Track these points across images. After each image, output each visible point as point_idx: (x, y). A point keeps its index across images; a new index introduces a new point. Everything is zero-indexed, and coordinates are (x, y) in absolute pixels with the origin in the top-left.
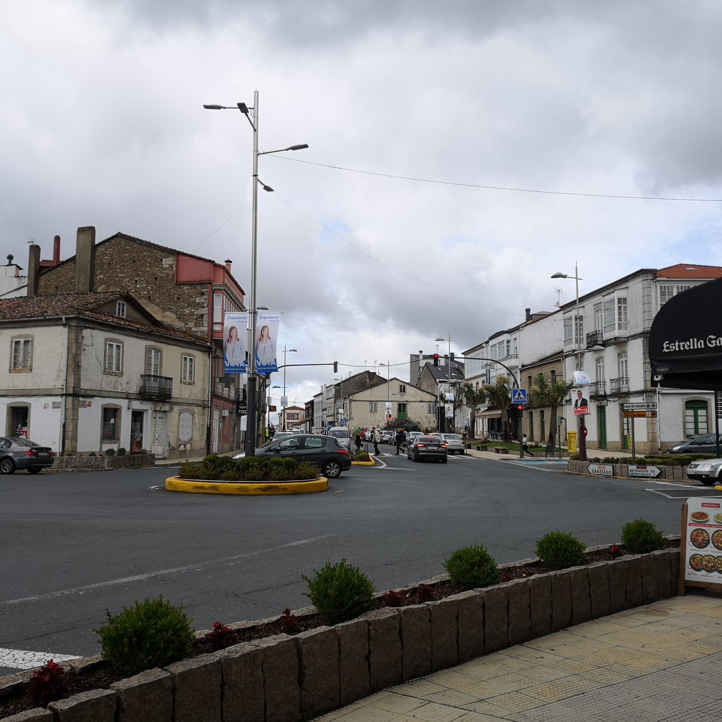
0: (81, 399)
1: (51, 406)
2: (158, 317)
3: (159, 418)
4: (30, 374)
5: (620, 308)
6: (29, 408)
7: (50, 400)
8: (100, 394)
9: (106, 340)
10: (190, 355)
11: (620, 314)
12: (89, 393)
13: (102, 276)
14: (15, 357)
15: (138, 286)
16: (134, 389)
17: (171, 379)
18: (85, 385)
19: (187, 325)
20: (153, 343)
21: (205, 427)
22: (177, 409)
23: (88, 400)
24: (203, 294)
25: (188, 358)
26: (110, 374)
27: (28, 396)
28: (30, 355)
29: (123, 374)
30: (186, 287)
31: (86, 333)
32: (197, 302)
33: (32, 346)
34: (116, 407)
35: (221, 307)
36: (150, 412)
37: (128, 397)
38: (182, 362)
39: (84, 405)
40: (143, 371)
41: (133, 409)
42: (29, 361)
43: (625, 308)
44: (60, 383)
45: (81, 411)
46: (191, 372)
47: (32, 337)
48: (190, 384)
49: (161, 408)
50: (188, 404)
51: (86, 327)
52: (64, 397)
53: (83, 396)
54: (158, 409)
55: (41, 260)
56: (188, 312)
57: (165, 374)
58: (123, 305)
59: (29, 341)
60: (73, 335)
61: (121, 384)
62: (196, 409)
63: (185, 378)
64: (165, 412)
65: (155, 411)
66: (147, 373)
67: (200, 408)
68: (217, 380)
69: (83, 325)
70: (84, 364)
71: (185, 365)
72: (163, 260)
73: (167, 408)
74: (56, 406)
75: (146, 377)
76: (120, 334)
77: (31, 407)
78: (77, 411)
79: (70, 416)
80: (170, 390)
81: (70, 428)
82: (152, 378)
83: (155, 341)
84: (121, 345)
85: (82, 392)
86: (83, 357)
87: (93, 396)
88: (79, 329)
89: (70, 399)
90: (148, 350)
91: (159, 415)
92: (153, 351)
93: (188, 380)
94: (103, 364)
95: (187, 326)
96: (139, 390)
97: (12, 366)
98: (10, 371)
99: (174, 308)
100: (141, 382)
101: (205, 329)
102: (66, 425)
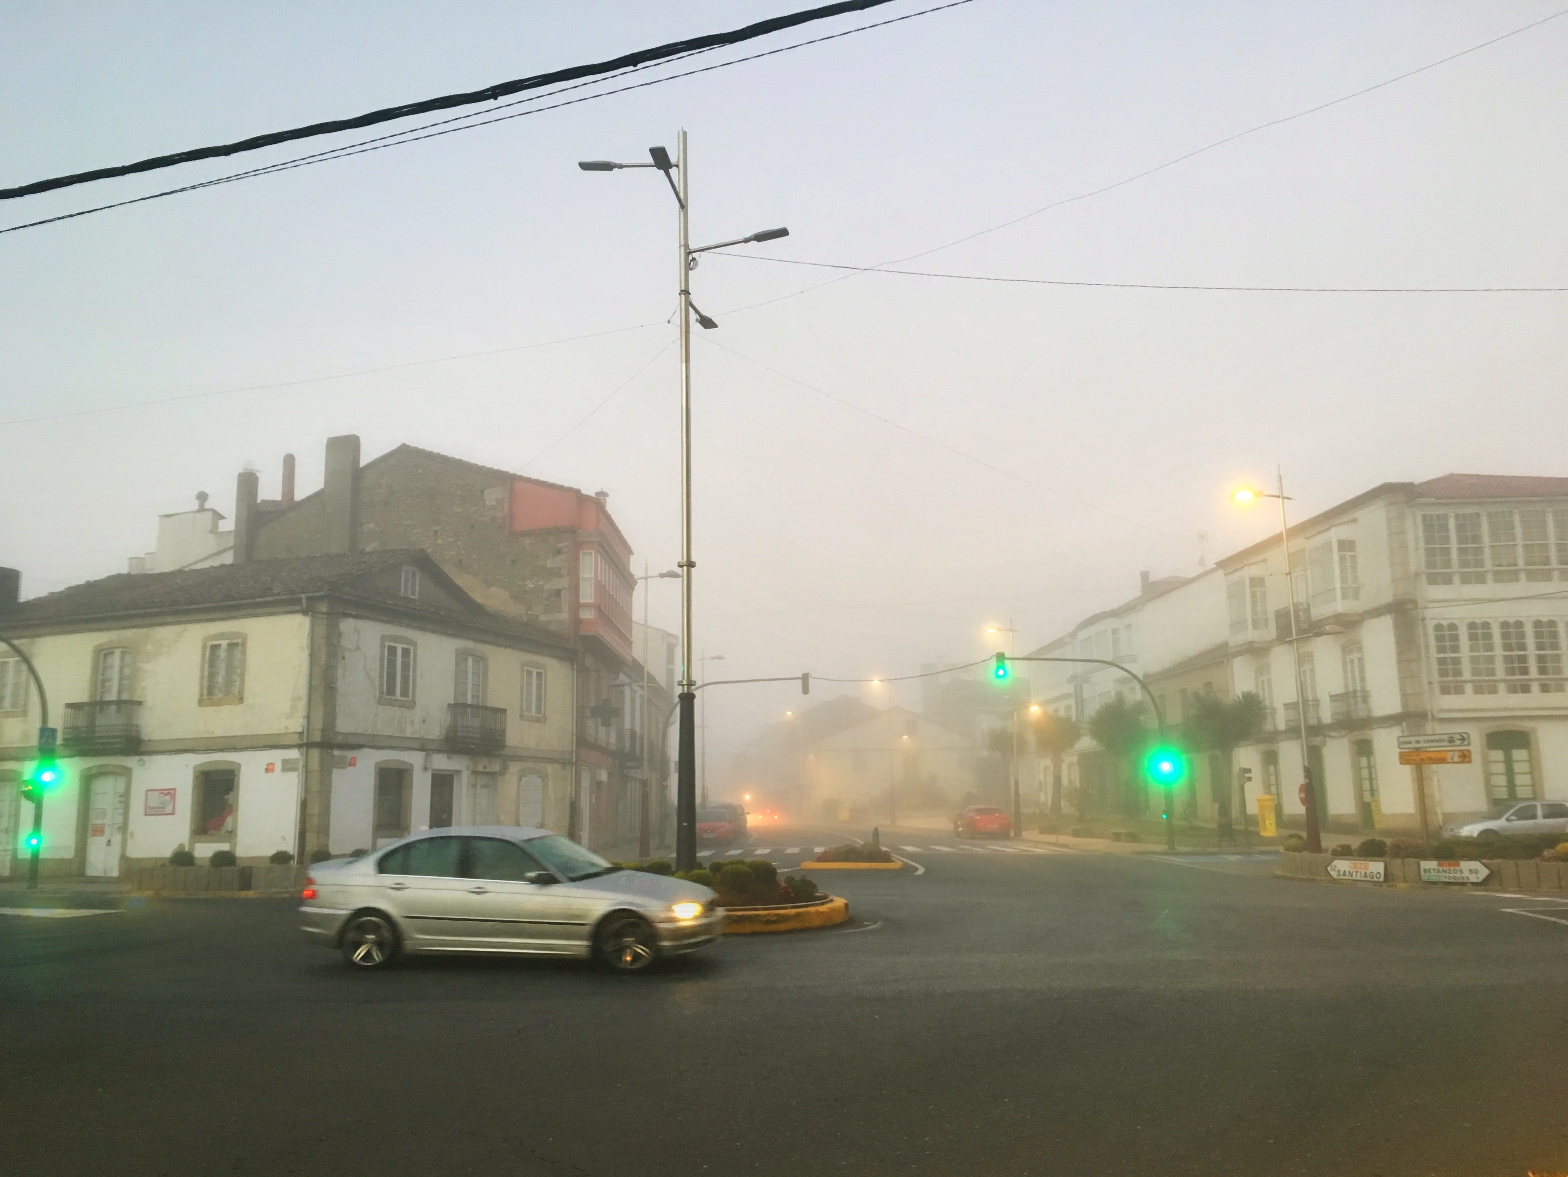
0: (337, 753)
1: (278, 766)
2: (478, 595)
3: (483, 786)
4: (239, 707)
5: (1342, 559)
6: (236, 773)
7: (276, 756)
8: (374, 742)
9: (383, 638)
10: (537, 666)
11: (1343, 570)
12: (352, 740)
13: (372, 525)
14: (212, 676)
15: (439, 541)
16: (435, 731)
17: (504, 711)
18: (344, 725)
19: (530, 610)
20: (470, 644)
21: (568, 801)
22: (514, 768)
23: (350, 754)
24: (559, 552)
25: (535, 671)
26: (391, 703)
27: (235, 749)
28: (239, 671)
29: (415, 703)
30: (527, 541)
31: (347, 626)
32: (549, 566)
33: (244, 653)
34: (403, 767)
35: (593, 575)
36: (465, 776)
37: (424, 746)
38: (522, 679)
39: (344, 764)
40: (452, 697)
41: (433, 770)
42: (238, 683)
43: (1353, 558)
44: (296, 724)
45: (338, 776)
46: (539, 698)
47: (244, 637)
48: (538, 720)
49: (485, 767)
50: (536, 759)
51: (346, 615)
52: (305, 748)
53: (342, 747)
54: (480, 768)
55: (259, 501)
56: (531, 586)
57: (493, 701)
58: (414, 573)
59: (237, 644)
60: (322, 630)
61: (412, 722)
62: (550, 768)
63: (529, 709)
64: (492, 774)
65: (475, 773)
66: (461, 701)
67: (557, 766)
68: (588, 713)
69: (341, 611)
70: (342, 685)
71: (529, 684)
72: (486, 492)
73: (496, 767)
74: (288, 766)
75: (457, 708)
76: (408, 626)
77: (239, 770)
78: (330, 774)
79: (315, 786)
80: (503, 733)
81: (314, 809)
82: (469, 711)
83: (474, 640)
84: (411, 648)
85: (339, 739)
86: (340, 672)
87: (359, 747)
88: (334, 617)
89: (315, 753)
90: (461, 656)
91: (482, 780)
92: (470, 661)
93: (534, 713)
94: (377, 684)
95: (530, 613)
96: (444, 732)
97: (205, 692)
98: (201, 702)
99: (506, 580)
100: (449, 719)
101: (564, 616)
102: (308, 804)
